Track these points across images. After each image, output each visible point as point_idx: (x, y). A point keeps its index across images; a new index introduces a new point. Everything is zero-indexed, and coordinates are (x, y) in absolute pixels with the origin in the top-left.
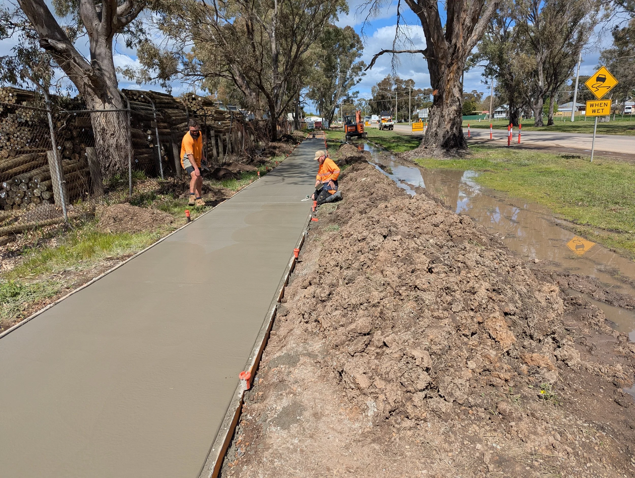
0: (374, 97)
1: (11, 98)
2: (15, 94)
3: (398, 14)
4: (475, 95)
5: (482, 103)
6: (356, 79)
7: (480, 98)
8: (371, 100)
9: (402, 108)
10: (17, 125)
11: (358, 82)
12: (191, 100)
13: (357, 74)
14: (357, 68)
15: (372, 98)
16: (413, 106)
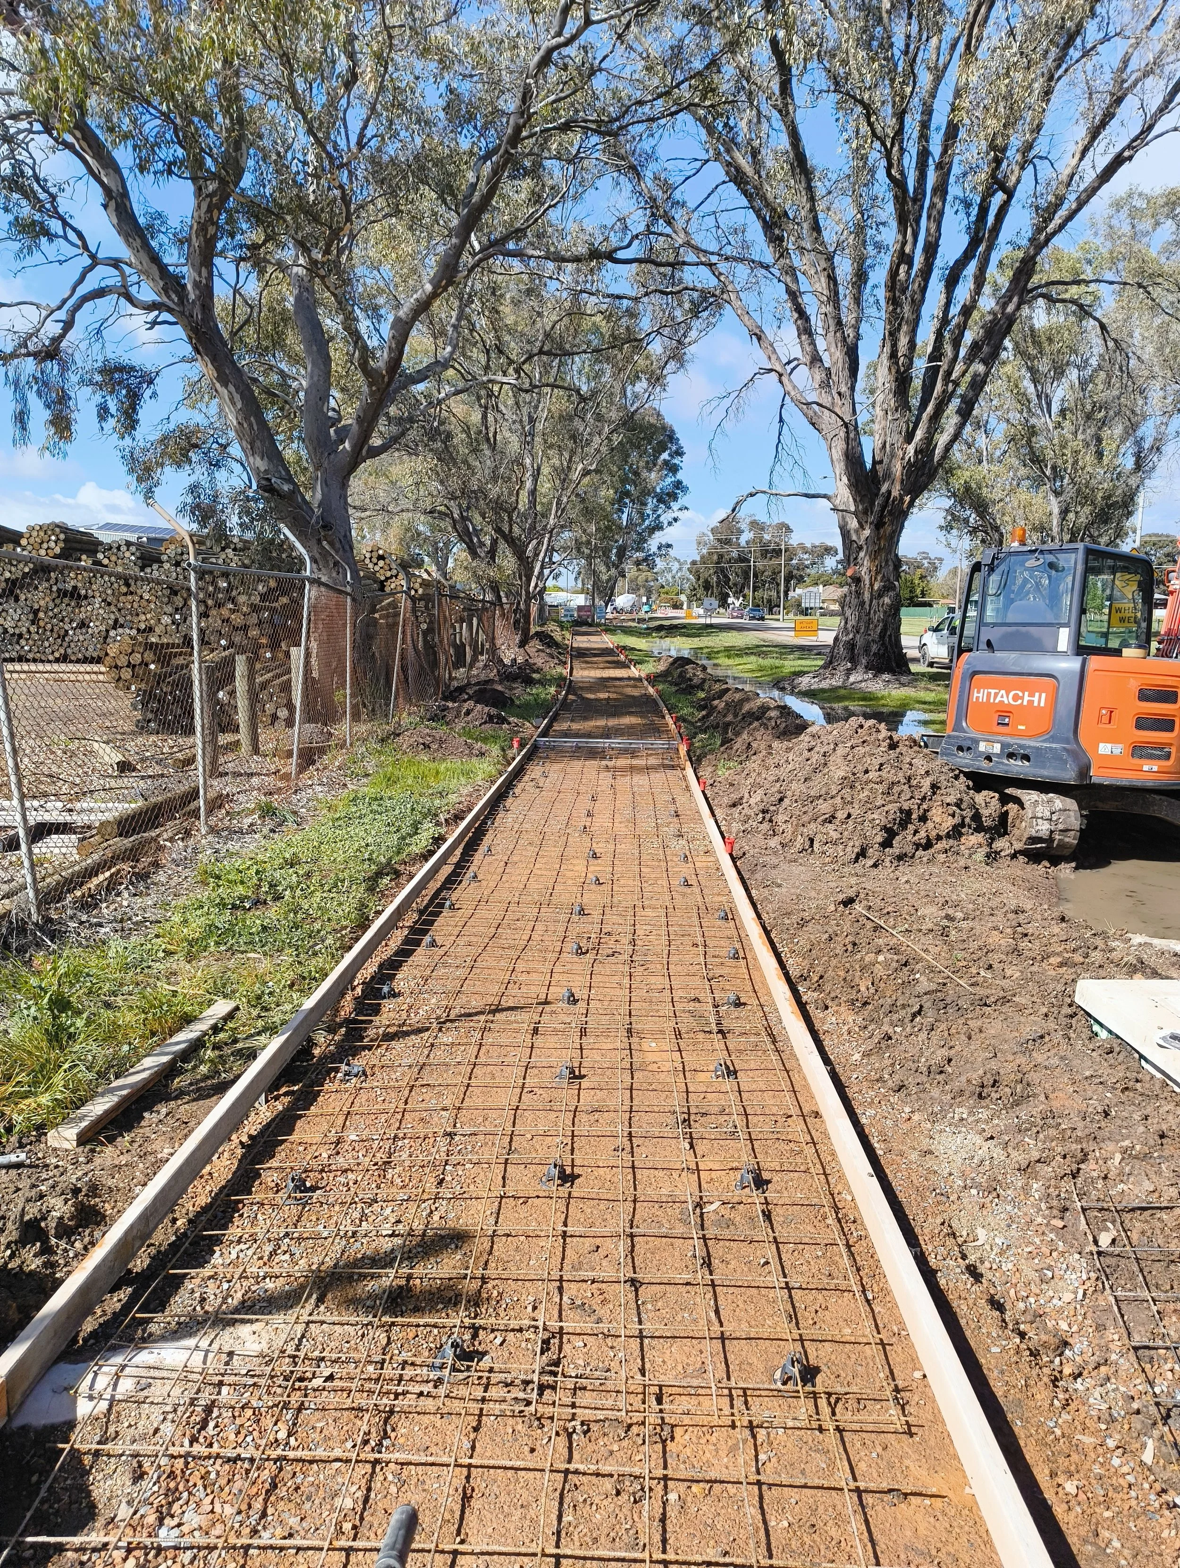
0: (702, 557)
1: (52, 544)
2: (62, 536)
3: (781, 420)
4: (925, 562)
5: (940, 581)
6: (665, 518)
7: (936, 569)
8: (694, 563)
9: (764, 583)
10: (54, 595)
11: (670, 524)
12: (374, 560)
13: (669, 508)
14: (668, 494)
15: (698, 558)
16: (788, 580)
